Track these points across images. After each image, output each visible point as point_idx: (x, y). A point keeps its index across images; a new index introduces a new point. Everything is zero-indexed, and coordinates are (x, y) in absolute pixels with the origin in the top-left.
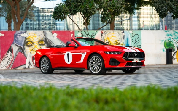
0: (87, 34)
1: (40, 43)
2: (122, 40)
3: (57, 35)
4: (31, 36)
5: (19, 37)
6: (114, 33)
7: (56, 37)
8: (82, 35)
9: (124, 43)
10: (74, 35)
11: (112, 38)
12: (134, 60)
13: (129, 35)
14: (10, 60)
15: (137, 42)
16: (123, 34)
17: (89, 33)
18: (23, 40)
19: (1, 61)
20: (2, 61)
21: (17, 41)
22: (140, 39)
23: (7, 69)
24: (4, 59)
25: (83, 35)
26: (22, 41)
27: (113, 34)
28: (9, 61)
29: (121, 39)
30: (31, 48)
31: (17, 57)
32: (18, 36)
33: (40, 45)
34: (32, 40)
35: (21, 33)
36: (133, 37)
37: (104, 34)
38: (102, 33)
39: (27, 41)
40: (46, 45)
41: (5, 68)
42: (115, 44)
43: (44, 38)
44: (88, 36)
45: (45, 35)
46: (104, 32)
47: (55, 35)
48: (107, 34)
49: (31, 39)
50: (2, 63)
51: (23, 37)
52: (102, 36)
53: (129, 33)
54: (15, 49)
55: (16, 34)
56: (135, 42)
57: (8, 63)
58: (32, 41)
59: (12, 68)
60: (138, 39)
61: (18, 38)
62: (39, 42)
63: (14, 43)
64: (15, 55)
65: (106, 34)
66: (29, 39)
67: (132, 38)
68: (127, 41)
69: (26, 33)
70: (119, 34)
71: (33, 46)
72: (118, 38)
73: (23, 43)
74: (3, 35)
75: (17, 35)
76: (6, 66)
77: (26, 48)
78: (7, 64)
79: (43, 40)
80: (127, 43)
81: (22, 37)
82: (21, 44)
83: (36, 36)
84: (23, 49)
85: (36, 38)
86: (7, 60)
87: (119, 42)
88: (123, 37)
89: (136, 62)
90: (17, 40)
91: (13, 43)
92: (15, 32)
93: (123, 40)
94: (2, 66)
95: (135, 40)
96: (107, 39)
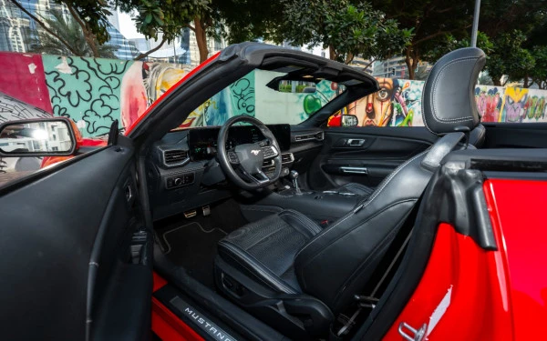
0: (93, 69)
6: (182, 72)
8: (75, 70)
9: (213, 100)
10: (40, 70)
15: (245, 98)
17: (99, 65)
22: (253, 91)
25: (78, 71)
27: (179, 74)
36: (236, 83)
37: (152, 72)
38: (145, 68)
44: (99, 73)
46: (154, 66)
48: (162, 72)
52: (145, 76)
56: (239, 97)
60: (247, 91)
65: (159, 71)
80: (221, 100)
95: (239, 93)
96: (161, 86)
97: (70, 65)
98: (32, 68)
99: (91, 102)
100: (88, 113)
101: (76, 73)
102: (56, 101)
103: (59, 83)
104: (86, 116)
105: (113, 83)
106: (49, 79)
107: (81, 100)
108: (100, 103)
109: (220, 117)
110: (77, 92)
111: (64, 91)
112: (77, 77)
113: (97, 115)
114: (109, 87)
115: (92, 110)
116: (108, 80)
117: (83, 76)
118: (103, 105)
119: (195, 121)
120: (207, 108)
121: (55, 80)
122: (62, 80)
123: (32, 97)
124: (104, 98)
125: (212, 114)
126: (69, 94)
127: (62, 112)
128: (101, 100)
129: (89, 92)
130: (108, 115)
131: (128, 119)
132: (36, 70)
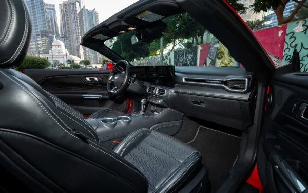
4: (223, 46)
8: (306, 28)
10: (284, 34)
18: (215, 51)
26: (214, 53)
30: (221, 61)
35: (215, 43)
39: (218, 52)
49: (223, 50)
51: (215, 48)
54: (208, 62)
61: (212, 50)
63: (208, 56)
66: (220, 49)
69: (218, 43)
71: (223, 59)
73: (215, 55)
74: (202, 48)
75: (211, 46)
77: (217, 60)
84: (214, 62)
92: (210, 43)
97: (303, 25)
98: (280, 33)
100: (304, 58)
101: (305, 31)
102: (287, 51)
103: (293, 39)
104: (302, 60)
106: (287, 38)
107: (303, 49)
110: (302, 44)
111: (293, 45)
112: (305, 33)
121: (290, 38)
122: (295, 38)
123: (275, 50)
126: (296, 46)
127: (288, 58)
132: (282, 34)
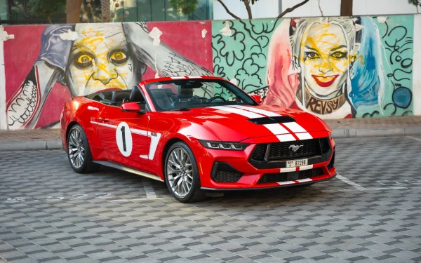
0: (248, 30)
1: (113, 57)
2: (355, 44)
3: (161, 33)
4: (88, 38)
5: (54, 41)
6: (329, 25)
7: (157, 41)
8: (234, 31)
9: (360, 55)
10: (209, 34)
11: (325, 39)
12: (288, 165)
13: (377, 30)
14: (32, 105)
15: (400, 50)
16: (358, 27)
17: (253, 26)
18: (66, 48)
19: (7, 107)
20: (10, 108)
21: (48, 52)
22: (411, 42)
23: (23, 128)
24: (15, 101)
25: (236, 33)
26: (63, 52)
27: (325, 29)
28: (30, 109)
29: (352, 40)
30: (88, 72)
31: (51, 96)
32: (51, 40)
33: (113, 62)
34: (92, 48)
35: (61, 29)
36: (388, 33)
37: (298, 29)
38: (293, 24)
39: (76, 51)
40: (129, 62)
41: (17, 126)
42: (331, 55)
43: (124, 44)
44: (252, 34)
45: (127, 36)
46: (301, 23)
47: (156, 33)
48: (308, 27)
49: (90, 47)
50: (10, 114)
51: (65, 42)
52: (292, 32)
53: (377, 23)
54: (45, 74)
55: (46, 34)
56: (392, 49)
57: (27, 113)
58: (90, 51)
59: (36, 128)
60: (403, 41)
61: (52, 44)
62: (109, 55)
63: (43, 58)
64: (46, 91)
65: (305, 26)
66: (83, 46)
67: (386, 38)
68: (368, 46)
69: (73, 29)
70: (345, 28)
71: (95, 67)
72: (343, 39)
73: (66, 59)
74: (12, 37)
75: (49, 36)
76: (22, 120)
77: (75, 71)
78: (25, 117)
79: (121, 48)
80: (369, 53)
81: (63, 41)
82: (61, 60)
83: (103, 37)
84: (65, 76)
85: (102, 45)
86: (24, 104)
87: (343, 50)
88: (358, 36)
89: (294, 169)
90: (50, 50)
91: (39, 59)
92: (45, 28)
93: (358, 44)
94: (11, 122)
95: (393, 45)
96: (306, 42)
97: (231, 28)
98: (204, 33)
99: (243, 61)
100: (240, 72)
101: (234, 35)
102: (217, 61)
103: (222, 44)
104: (238, 74)
105: (263, 42)
106: (214, 41)
107: (236, 60)
108: (250, 61)
109: (367, 74)
110: (233, 52)
111: (224, 52)
112: (235, 39)
113: (246, 73)
114: (260, 46)
115: (243, 69)
116: (259, 40)
117: (239, 37)
118: (253, 64)
119: (338, 78)
120: (352, 63)
121: (219, 42)
122: (224, 42)
123: (201, 58)
124: (254, 57)
125: (358, 70)
126: (227, 54)
127: (220, 71)
128: (251, 58)
129: (242, 51)
130: (255, 74)
131: (273, 77)
132: (206, 35)
